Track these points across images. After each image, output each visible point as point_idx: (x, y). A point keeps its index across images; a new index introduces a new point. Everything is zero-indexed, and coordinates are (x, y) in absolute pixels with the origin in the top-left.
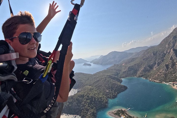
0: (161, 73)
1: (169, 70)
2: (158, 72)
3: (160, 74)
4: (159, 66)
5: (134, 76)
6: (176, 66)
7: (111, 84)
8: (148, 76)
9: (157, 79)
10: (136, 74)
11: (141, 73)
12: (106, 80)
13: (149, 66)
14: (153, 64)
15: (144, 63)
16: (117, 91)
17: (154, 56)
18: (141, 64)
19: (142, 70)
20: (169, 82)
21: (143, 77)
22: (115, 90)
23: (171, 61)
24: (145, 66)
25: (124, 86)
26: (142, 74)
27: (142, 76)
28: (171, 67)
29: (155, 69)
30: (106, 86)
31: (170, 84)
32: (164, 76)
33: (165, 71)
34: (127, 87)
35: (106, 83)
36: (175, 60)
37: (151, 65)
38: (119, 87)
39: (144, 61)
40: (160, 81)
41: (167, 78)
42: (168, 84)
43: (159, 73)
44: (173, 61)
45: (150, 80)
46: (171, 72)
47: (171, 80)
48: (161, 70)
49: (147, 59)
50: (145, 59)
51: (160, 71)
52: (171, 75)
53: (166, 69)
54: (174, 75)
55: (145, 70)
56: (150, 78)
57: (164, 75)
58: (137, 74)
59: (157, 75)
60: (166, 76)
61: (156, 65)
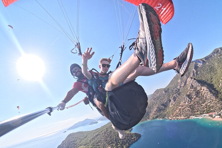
0: (182, 106)
1: (194, 100)
2: (178, 107)
3: (182, 108)
4: (176, 101)
5: (146, 120)
6: (202, 94)
7: (115, 135)
8: (165, 115)
9: (180, 115)
10: (148, 117)
11: (154, 114)
12: (107, 131)
13: (163, 105)
14: (167, 102)
15: (156, 102)
16: (124, 144)
17: (166, 93)
18: (152, 105)
19: (155, 110)
20: (201, 115)
21: (159, 118)
22: (122, 142)
23: (192, 90)
24: (157, 106)
25: (136, 134)
26: (156, 115)
27: (157, 117)
28: (195, 97)
29: (172, 105)
30: (107, 140)
31: (205, 117)
32: (189, 109)
33: (188, 103)
34: (140, 134)
35: (107, 135)
36: (198, 87)
37: (165, 103)
38: (128, 136)
39: (155, 101)
40: (185, 116)
41: (196, 110)
42: (200, 117)
43: (180, 107)
44: (196, 88)
45: (170, 118)
46: (198, 103)
47: (203, 112)
48: (182, 103)
49: (158, 98)
50: (156, 99)
51: (181, 105)
52: (199, 105)
53: (188, 101)
54: (204, 105)
55: (159, 110)
56: (169, 117)
57: (188, 107)
58: (150, 116)
59: (178, 110)
60: (193, 109)
61: (172, 101)
